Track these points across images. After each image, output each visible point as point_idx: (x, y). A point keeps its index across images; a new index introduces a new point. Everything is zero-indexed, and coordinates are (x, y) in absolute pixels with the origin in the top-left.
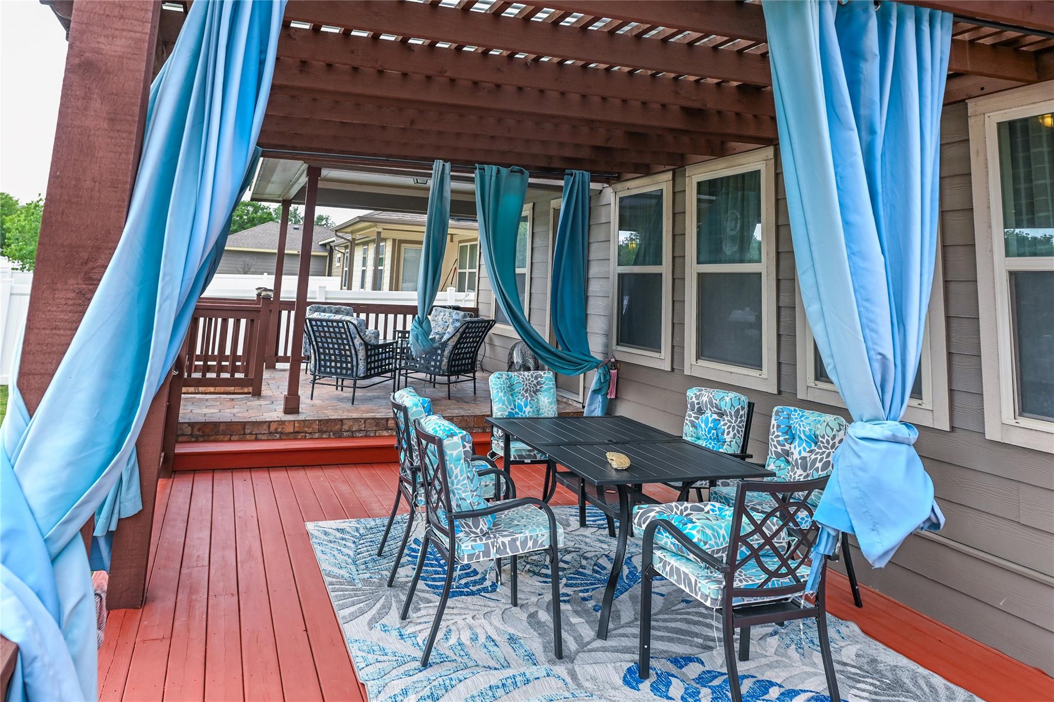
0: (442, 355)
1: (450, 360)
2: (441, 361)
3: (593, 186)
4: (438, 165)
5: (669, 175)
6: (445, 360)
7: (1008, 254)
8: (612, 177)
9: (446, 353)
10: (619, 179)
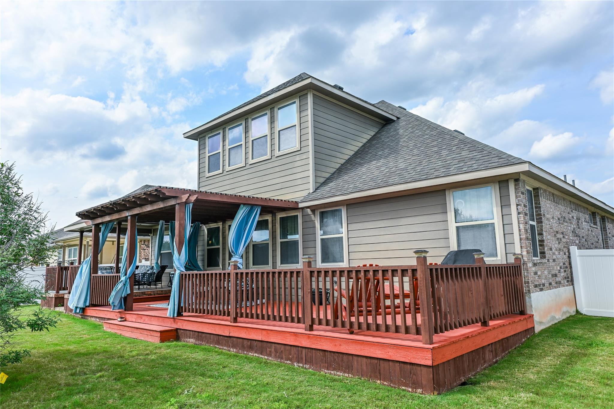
0: (154, 276)
1: (156, 277)
2: (153, 278)
3: (201, 225)
4: (161, 222)
5: (222, 223)
6: (155, 277)
7: (280, 239)
8: (205, 223)
9: (155, 275)
10: (208, 223)
